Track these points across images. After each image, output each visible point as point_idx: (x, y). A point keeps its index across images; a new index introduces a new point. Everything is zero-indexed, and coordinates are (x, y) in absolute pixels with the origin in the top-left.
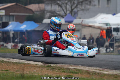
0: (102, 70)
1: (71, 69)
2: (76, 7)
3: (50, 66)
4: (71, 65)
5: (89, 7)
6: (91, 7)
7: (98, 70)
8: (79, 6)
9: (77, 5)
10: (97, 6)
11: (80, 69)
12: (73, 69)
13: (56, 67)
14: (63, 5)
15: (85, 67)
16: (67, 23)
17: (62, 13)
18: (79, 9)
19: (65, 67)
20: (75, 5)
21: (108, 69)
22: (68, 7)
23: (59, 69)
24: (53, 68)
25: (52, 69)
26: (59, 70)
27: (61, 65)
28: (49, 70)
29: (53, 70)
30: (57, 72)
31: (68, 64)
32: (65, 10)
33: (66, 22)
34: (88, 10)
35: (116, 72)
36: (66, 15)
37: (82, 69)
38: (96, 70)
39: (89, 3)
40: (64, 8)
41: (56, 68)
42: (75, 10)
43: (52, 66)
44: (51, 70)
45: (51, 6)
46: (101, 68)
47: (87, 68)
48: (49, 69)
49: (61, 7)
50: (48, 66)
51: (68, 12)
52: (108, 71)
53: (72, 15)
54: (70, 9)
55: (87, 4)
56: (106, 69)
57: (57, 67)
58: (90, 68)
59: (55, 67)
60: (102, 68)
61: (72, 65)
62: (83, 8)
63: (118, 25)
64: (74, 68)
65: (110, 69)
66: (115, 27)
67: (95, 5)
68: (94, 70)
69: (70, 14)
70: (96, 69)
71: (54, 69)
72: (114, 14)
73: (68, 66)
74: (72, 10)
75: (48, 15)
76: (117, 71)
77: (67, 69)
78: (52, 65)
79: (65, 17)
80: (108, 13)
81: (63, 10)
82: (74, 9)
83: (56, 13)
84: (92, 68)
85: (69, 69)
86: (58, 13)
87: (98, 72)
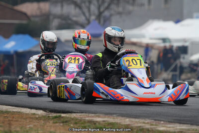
0: (154, 123)
1: (97, 122)
2: (107, 8)
3: (60, 116)
4: (97, 115)
5: (130, 8)
6: (136, 8)
7: (148, 123)
8: (113, 6)
9: (109, 5)
10: (146, 7)
11: (114, 121)
12: (101, 123)
13: (71, 118)
14: (83, 5)
15: (123, 118)
17: (82, 19)
18: (112, 12)
19: (87, 118)
20: (106, 5)
21: (166, 121)
22: (94, 8)
23: (77, 122)
24: (65, 120)
25: (63, 122)
26: (76, 123)
27: (80, 114)
28: (57, 124)
29: (65, 124)
30: (72, 127)
31: (92, 113)
32: (87, 14)
34: (130, 13)
35: (180, 128)
36: (89, 22)
37: (119, 121)
38: (144, 125)
39: (131, 1)
40: (86, 10)
41: (70, 121)
42: (107, 13)
43: (63, 117)
44: (62, 124)
45: (62, 6)
46: (153, 121)
47: (128, 120)
48: (56, 123)
49: (80, 8)
50: (56, 117)
51: (93, 18)
52: (166, 125)
53: (99, 22)
54: (96, 12)
55: (128, 2)
56: (162, 122)
57: (73, 119)
58: (133, 120)
59: (68, 118)
60: (155, 120)
61: (101, 115)
62: (120, 9)
63: (185, 40)
64: (104, 121)
65: (169, 122)
66: (180, 44)
67: (142, 5)
68: (140, 123)
69: (97, 22)
70: (144, 123)
71: (66, 122)
72: (177, 22)
73: (93, 117)
74: (100, 14)
75: (56, 22)
76: (181, 125)
77: (90, 122)
78: (63, 115)
79: (88, 27)
80: (166, 18)
81: (84, 14)
82: (103, 12)
83: (70, 19)
84: (137, 120)
85: (93, 122)
86: (74, 19)
87: (148, 126)
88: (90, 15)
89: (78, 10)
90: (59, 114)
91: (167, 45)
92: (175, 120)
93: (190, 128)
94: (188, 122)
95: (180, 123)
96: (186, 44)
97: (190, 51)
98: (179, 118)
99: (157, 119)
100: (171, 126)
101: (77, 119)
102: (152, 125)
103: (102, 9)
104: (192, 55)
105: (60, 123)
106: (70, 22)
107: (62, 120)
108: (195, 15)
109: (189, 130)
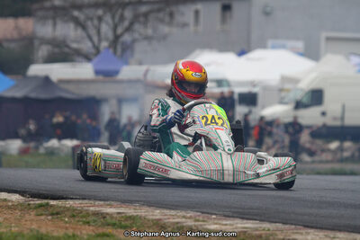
0: (201, 219)
1: (107, 214)
2: (128, 29)
3: (47, 204)
4: (108, 203)
5: (165, 29)
6: (175, 30)
7: (190, 218)
8: (137, 26)
9: (132, 24)
10: (192, 28)
11: (135, 214)
12: (115, 216)
13: (65, 207)
14: (89, 23)
15: (150, 209)
16: (101, 77)
17: (86, 46)
18: (136, 35)
19: (92, 209)
20: (126, 23)
21: (220, 215)
22: (106, 29)
23: (74, 214)
24: (55, 211)
25: (52, 214)
26: (73, 216)
27: (80, 201)
28: (43, 217)
29: (55, 217)
30: (66, 222)
31: (100, 200)
32: (95, 39)
33: (97, 72)
34: (164, 37)
35: (243, 226)
36: (98, 51)
37: (143, 214)
38: (184, 220)
39: (167, 19)
40: (93, 32)
41: (63, 212)
42: (127, 38)
43: (52, 206)
44: (50, 217)
45: (55, 25)
46: (199, 214)
47: (158, 211)
48: (42, 215)
49: (84, 28)
50: (41, 206)
51: (104, 44)
52: (220, 222)
53: (115, 53)
54: (110, 35)
55: (162, 21)
56: (214, 216)
57: (68, 209)
58: (167, 212)
59: (61, 207)
60: (203, 213)
61: (112, 203)
62: (150, 32)
63: (253, 84)
64: (119, 213)
65: (225, 216)
66: (245, 90)
67: (185, 25)
68: (178, 217)
69: (111, 51)
70: (184, 217)
71: (57, 213)
72: (241, 53)
73: (101, 206)
74: (117, 37)
75: (43, 51)
76: (245, 221)
77: (96, 214)
78: (52, 202)
79: (96, 60)
80: (223, 47)
81: (90, 38)
82: (122, 34)
83: (68, 46)
84: (173, 212)
85: (102, 214)
86: (74, 45)
87: (190, 223)
88: (100, 40)
89: (80, 32)
90: (46, 201)
91: (226, 90)
92: (235, 212)
93: (258, 225)
94: (255, 217)
95: (243, 218)
96: (255, 90)
97: (260, 100)
98: (240, 210)
99: (205, 210)
100: (228, 222)
101: (74, 210)
102: (198, 221)
103: (119, 31)
104: (263, 107)
105: (47, 215)
106: (66, 50)
107: (51, 210)
108: (270, 42)
109: (256, 229)
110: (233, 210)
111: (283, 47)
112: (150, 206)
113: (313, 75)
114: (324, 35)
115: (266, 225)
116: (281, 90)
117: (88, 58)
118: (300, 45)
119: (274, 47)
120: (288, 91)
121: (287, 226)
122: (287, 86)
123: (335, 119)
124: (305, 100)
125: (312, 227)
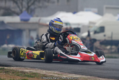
0: (60, 74)
1: (26, 72)
2: (33, 4)
3: (4, 68)
4: (26, 68)
5: (46, 4)
6: (50, 4)
7: (56, 73)
8: (36, 3)
9: (34, 2)
10: (56, 3)
11: (36, 72)
13: (10, 69)
14: (18, 2)
15: (42, 70)
16: (23, 22)
17: (17, 10)
18: (36, 6)
19: (20, 70)
20: (32, 1)
22: (25, 4)
23: (14, 72)
24: (6, 71)
25: (5, 72)
26: (13, 73)
27: (16, 67)
28: (2, 73)
30: (11, 75)
31: (23, 67)
33: (22, 20)
35: (76, 77)
36: (21, 12)
37: (39, 72)
38: (54, 74)
40: (20, 5)
41: (9, 71)
42: (32, 7)
44: (4, 73)
45: (6, 2)
46: (59, 72)
47: (44, 71)
49: (16, 3)
50: (1, 69)
51: (24, 9)
52: (67, 75)
53: (28, 12)
54: (26, 6)
58: (48, 71)
59: (8, 69)
60: (61, 72)
61: (28, 68)
62: (41, 5)
63: (79, 24)
64: (30, 72)
65: (69, 73)
66: (76, 27)
67: (54, 2)
68: (52, 73)
69: (26, 12)
70: (54, 73)
71: (7, 72)
73: (23, 69)
74: (29, 7)
75: (1, 12)
76: (76, 75)
77: (22, 72)
78: (5, 68)
79: (21, 15)
80: (68, 11)
81: (19, 7)
83: (10, 10)
84: (50, 72)
85: (24, 72)
86: (13, 10)
87: (56, 75)
88: (22, 8)
89: (15, 5)
90: (3, 67)
91: (68, 27)
92: (72, 72)
93: (81, 76)
94: (80, 74)
96: (80, 27)
97: (81, 31)
101: (14, 71)
102: (59, 75)
103: (30, 4)
104: (83, 33)
107: (5, 70)
108: (85, 9)
109: (81, 78)
110: (72, 71)
111: (90, 11)
112: (41, 69)
113: (101, 21)
114: (105, 6)
115: (84, 76)
116: (89, 27)
117: (18, 14)
118: (96, 10)
119: (87, 11)
120: (92, 27)
121: (92, 77)
122: (92, 25)
123: (109, 37)
124: (98, 30)
125: (101, 77)
